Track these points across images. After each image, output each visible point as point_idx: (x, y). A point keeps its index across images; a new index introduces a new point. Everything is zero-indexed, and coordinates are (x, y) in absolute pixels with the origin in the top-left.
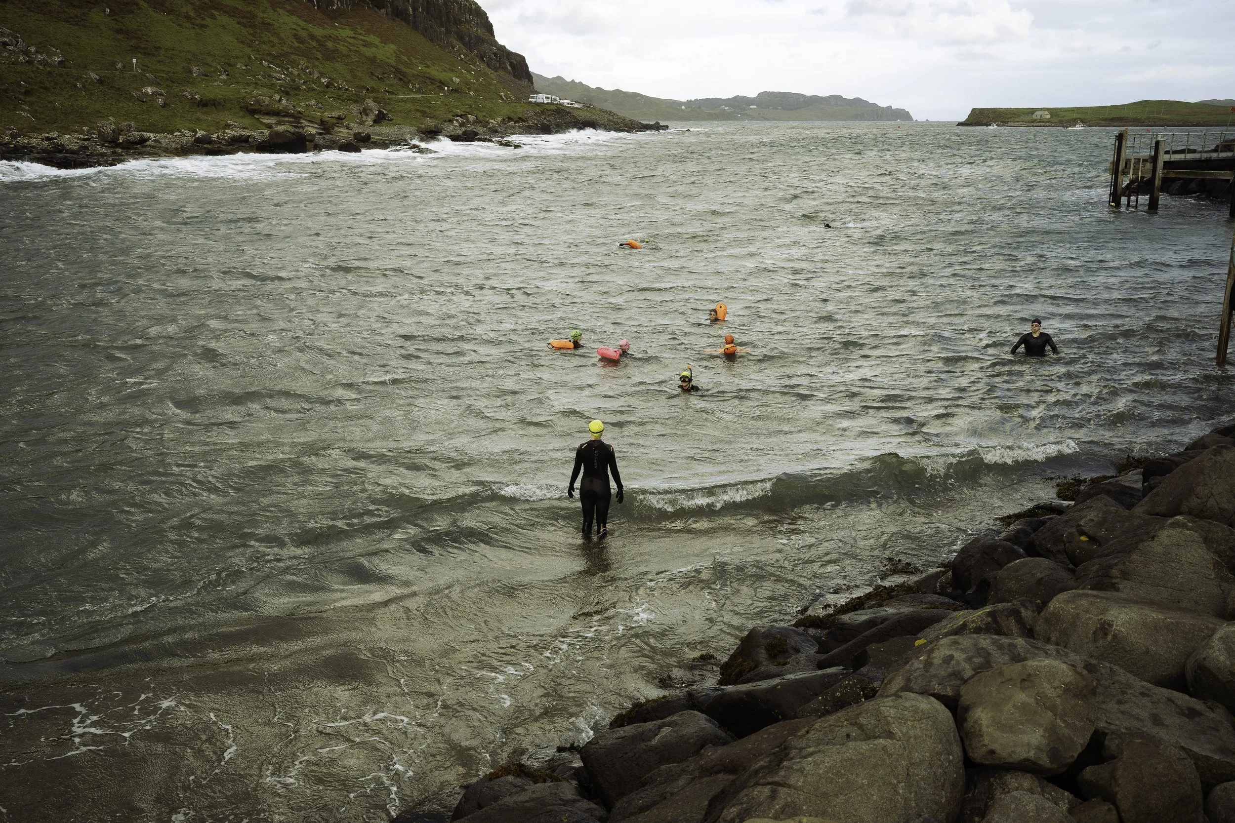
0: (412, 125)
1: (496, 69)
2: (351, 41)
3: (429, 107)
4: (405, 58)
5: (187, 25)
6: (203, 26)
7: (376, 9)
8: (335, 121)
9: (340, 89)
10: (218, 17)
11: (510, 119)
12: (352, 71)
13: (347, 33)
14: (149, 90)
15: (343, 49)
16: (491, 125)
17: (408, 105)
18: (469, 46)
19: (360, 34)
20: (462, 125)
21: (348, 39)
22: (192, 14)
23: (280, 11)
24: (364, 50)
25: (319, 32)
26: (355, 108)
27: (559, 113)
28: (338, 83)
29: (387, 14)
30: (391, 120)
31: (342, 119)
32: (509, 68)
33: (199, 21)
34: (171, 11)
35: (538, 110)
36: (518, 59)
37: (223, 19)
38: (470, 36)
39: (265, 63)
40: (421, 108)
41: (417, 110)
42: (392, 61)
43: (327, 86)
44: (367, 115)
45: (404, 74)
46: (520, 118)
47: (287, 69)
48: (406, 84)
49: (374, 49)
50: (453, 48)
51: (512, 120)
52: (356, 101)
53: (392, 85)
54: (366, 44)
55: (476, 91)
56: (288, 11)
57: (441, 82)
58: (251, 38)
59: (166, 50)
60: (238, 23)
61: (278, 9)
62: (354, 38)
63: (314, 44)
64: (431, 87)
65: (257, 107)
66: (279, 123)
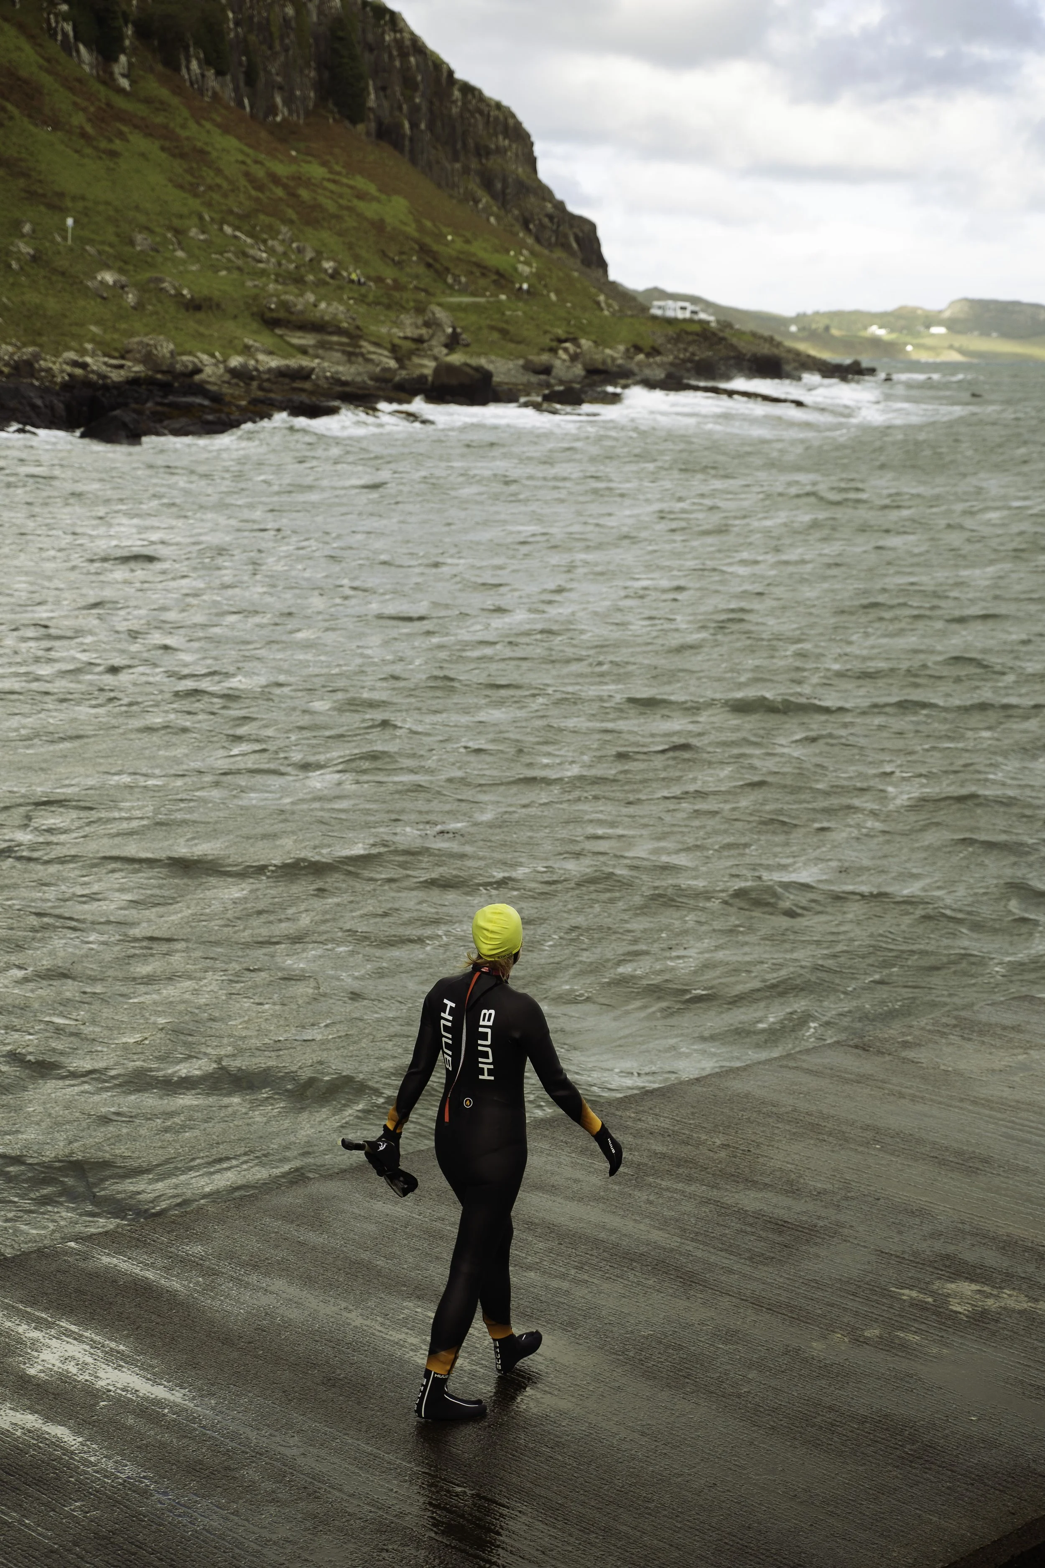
0: (504, 357)
2: (334, 187)
4: (428, 224)
5: (88, 151)
6: (113, 154)
7: (347, 123)
10: (131, 137)
11: (638, 349)
12: (350, 247)
13: (316, 171)
14: (109, 277)
15: (330, 206)
17: (469, 316)
18: (502, 199)
19: (339, 174)
21: (326, 184)
22: (89, 129)
23: (208, 125)
25: (281, 169)
27: (706, 338)
29: (368, 134)
30: (468, 345)
32: (575, 245)
33: (103, 144)
34: (57, 125)
35: (670, 331)
36: (586, 228)
37: (139, 141)
38: (504, 180)
39: (228, 230)
40: (495, 324)
41: (492, 328)
42: (411, 230)
43: (335, 277)
44: (432, 335)
45: (435, 256)
47: (265, 242)
48: (442, 275)
49: (374, 205)
50: (476, 201)
52: (388, 307)
53: (419, 276)
54: (361, 196)
55: (558, 292)
56: (219, 126)
57: (498, 273)
58: (189, 178)
59: (74, 199)
60: (163, 149)
61: (204, 122)
62: (334, 181)
63: (279, 192)
64: (482, 282)
65: (282, 314)
66: (322, 345)
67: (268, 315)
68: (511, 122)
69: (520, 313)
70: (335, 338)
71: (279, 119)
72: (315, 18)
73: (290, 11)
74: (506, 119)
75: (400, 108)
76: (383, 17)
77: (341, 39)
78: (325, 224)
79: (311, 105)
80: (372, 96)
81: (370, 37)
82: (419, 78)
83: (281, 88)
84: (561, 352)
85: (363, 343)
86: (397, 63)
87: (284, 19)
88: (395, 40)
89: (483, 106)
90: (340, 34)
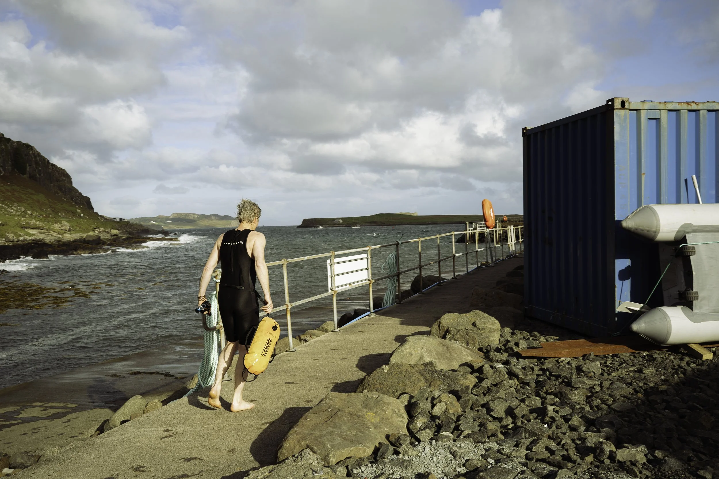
1: (79, 204)
7: (21, 175)
19: (23, 188)
29: (27, 177)
36: (86, 200)
38: (64, 188)
54: (31, 194)
65: (27, 226)
66: (39, 232)
67: (23, 226)
68: (65, 173)
70: (43, 231)
71: (2, 174)
72: (9, 148)
73: (3, 147)
75: (35, 171)
76: (29, 148)
79: (10, 170)
80: (28, 168)
81: (26, 153)
82: (40, 163)
84: (96, 231)
85: (51, 232)
86: (34, 159)
88: (32, 153)
89: (57, 169)
90: (17, 152)
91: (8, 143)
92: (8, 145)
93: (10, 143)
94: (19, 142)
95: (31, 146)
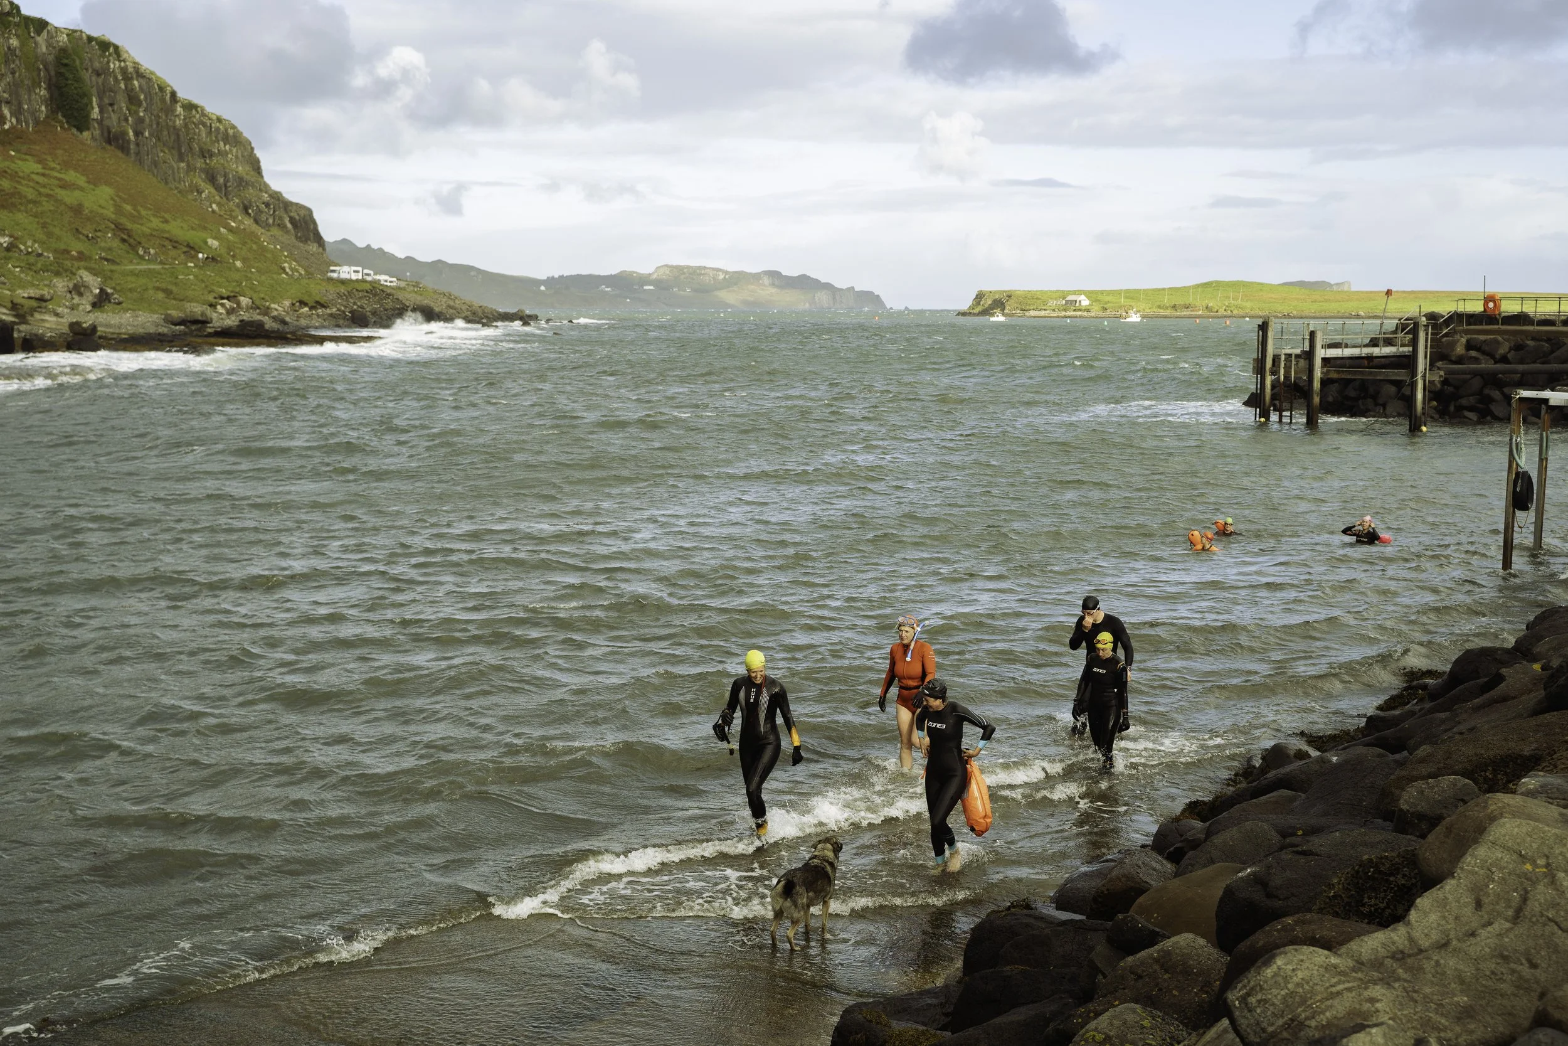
0: (153, 312)
1: (267, 226)
2: (41, 179)
3: (176, 284)
4: (128, 208)
7: (74, 130)
8: (34, 304)
9: (29, 253)
11: (303, 303)
12: (44, 226)
13: (30, 166)
15: (30, 194)
16: (275, 313)
17: (143, 281)
18: (224, 190)
19: (53, 169)
20: (230, 312)
21: (34, 177)
24: (61, 193)
26: (61, 284)
28: (25, 244)
29: (93, 138)
30: (120, 303)
31: (46, 301)
32: (289, 225)
35: (342, 289)
36: (302, 213)
38: (225, 176)
40: (164, 286)
41: (158, 289)
42: (109, 213)
43: (8, 249)
44: (81, 294)
45: (129, 232)
46: (317, 302)
48: (133, 248)
49: (77, 193)
50: (200, 192)
51: (306, 304)
52: (57, 274)
53: (110, 249)
54: (65, 186)
55: (244, 260)
57: (188, 246)
62: (43, 175)
64: (173, 253)
68: (231, 132)
69: (191, 277)
71: (6, 127)
72: (44, 49)
73: (14, 42)
74: (226, 130)
75: (126, 120)
76: (107, 50)
77: (66, 65)
78: (23, 208)
79: (42, 117)
80: (96, 110)
81: (97, 65)
82: (142, 97)
83: (8, 102)
86: (122, 86)
87: (9, 48)
88: (119, 66)
89: (205, 120)
90: (65, 61)
91: (39, 33)
92: (39, 39)
93: (45, 33)
94: (74, 31)
95: (116, 48)
